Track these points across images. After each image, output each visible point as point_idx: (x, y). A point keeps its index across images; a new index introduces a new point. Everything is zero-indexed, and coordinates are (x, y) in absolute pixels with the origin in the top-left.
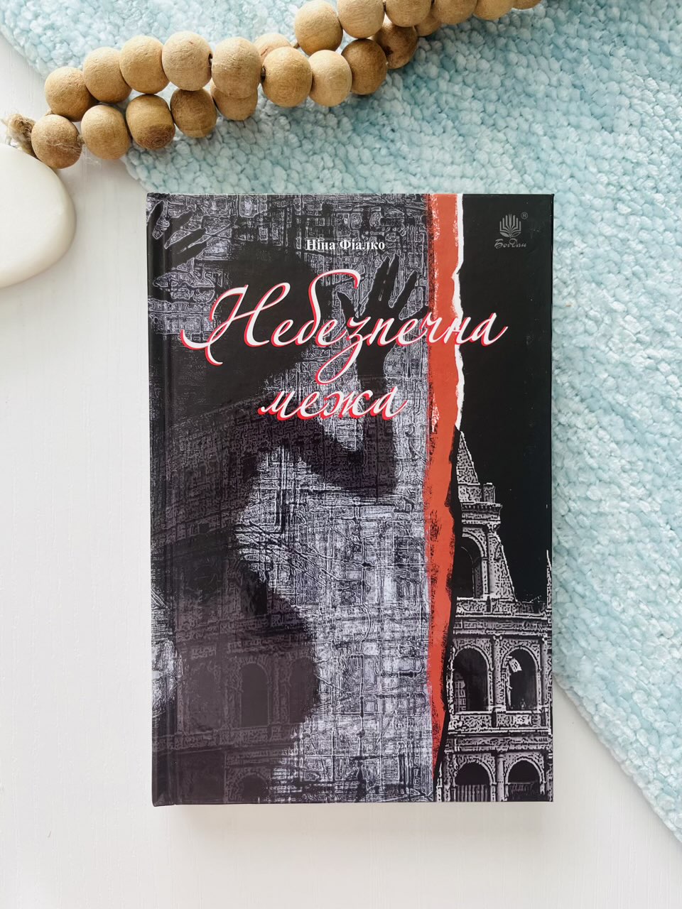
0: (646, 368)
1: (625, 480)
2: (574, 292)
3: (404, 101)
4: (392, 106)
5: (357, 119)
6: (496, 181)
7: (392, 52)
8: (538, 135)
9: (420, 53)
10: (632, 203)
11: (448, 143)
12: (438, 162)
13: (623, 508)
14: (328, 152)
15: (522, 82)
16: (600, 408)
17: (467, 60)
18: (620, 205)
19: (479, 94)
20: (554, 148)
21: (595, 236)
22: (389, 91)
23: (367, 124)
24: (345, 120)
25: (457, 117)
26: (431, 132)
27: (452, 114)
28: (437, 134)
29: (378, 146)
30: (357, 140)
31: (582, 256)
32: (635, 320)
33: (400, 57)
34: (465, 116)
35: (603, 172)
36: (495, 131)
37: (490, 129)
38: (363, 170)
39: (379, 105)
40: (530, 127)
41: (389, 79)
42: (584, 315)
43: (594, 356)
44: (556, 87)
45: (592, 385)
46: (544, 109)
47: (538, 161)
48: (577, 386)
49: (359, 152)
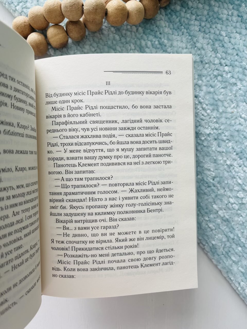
2: (236, 106)
3: (165, 21)
4: (160, 23)
5: (145, 28)
6: (205, 56)
8: (223, 36)
11: (184, 39)
12: (180, 47)
14: (132, 43)
15: (217, 13)
16: (245, 158)
17: (193, 4)
19: (198, 18)
20: (230, 42)
22: (159, 17)
23: (149, 30)
24: (140, 28)
25: (188, 28)
26: (177, 34)
27: (186, 26)
28: (180, 35)
29: (154, 40)
30: (145, 37)
31: (240, 90)
33: (165, 2)
34: (192, 28)
36: (205, 34)
37: (203, 33)
38: (148, 50)
39: (154, 23)
40: (220, 33)
41: (159, 12)
42: (240, 117)
43: (243, 135)
44: (231, 16)
45: (241, 148)
46: (226, 25)
47: (223, 47)
48: (235, 148)
49: (146, 43)
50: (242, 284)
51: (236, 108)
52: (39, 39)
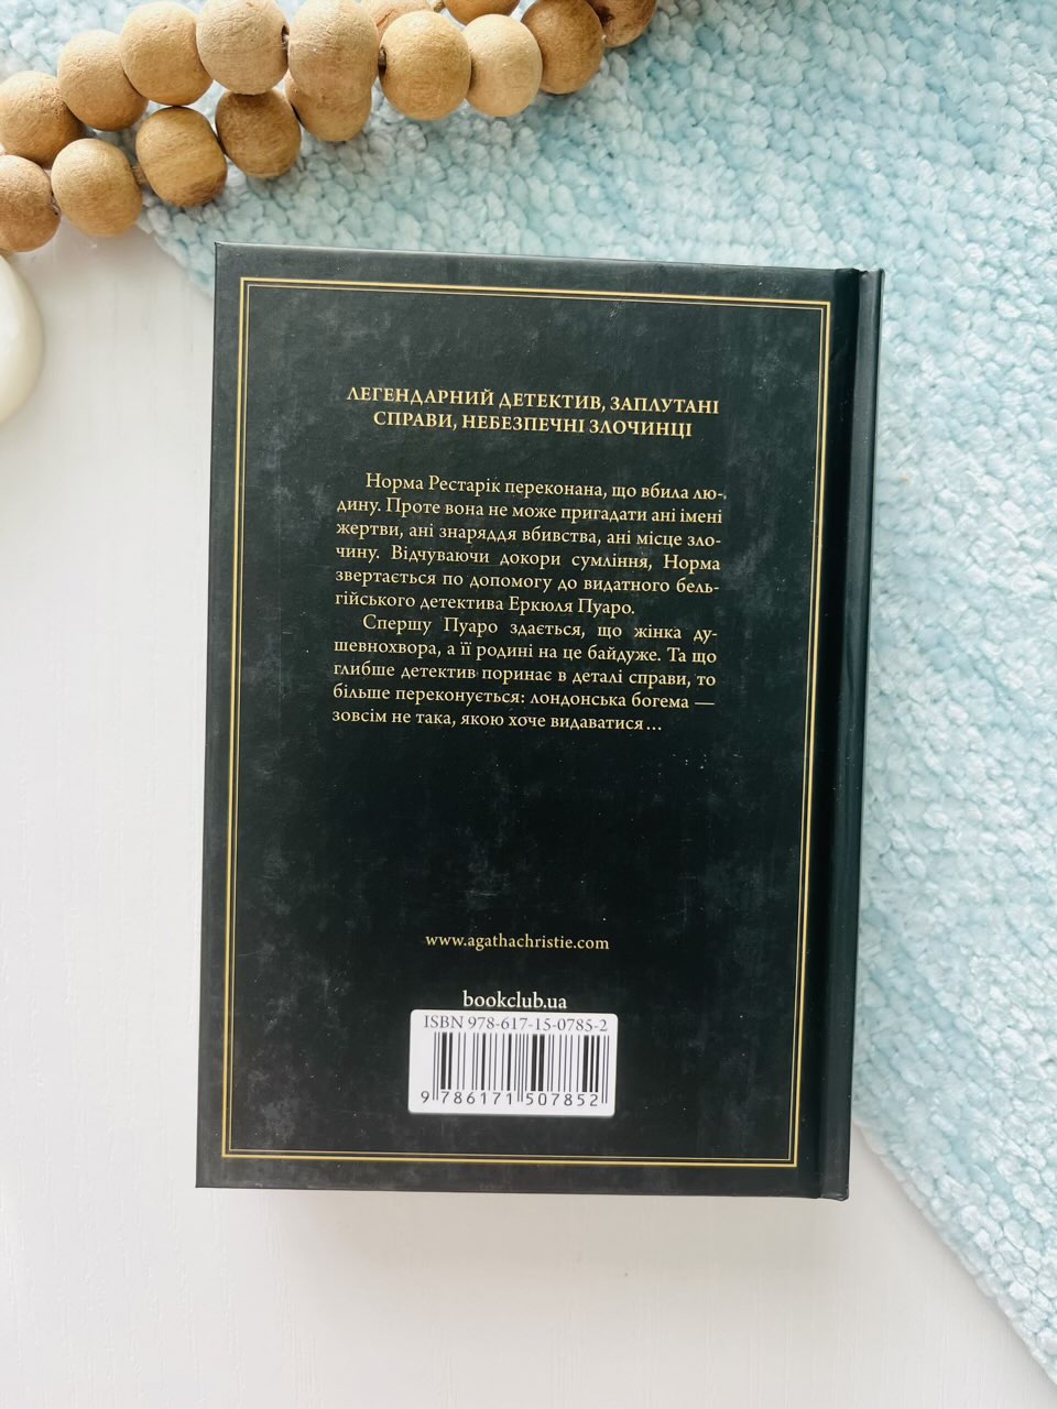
0: (1034, 596)
1: (992, 794)
2: (915, 456)
3: (630, 103)
4: (609, 113)
5: (547, 132)
6: (791, 251)
7: (613, 17)
8: (865, 170)
9: (659, 21)
10: (1022, 301)
11: (708, 181)
12: (689, 214)
13: (986, 843)
14: (494, 190)
15: (840, 75)
16: (953, 665)
17: (743, 34)
18: (1001, 303)
19: (764, 94)
20: (892, 194)
21: (958, 357)
22: (603, 85)
23: (565, 141)
24: (525, 132)
25: (725, 135)
26: (678, 160)
27: (716, 129)
28: (688, 163)
29: (584, 181)
30: (548, 169)
31: (932, 392)
32: (1018, 510)
33: (626, 26)
34: (740, 133)
35: (976, 242)
36: (791, 161)
37: (783, 157)
38: (557, 223)
39: (585, 110)
40: (851, 156)
41: (604, 64)
42: (932, 499)
43: (945, 572)
44: (898, 87)
45: (940, 625)
46: (879, 123)
47: (865, 216)
48: (915, 625)
49: (550, 191)
50: (947, 1185)
51: (916, 464)
52: (102, 164)
